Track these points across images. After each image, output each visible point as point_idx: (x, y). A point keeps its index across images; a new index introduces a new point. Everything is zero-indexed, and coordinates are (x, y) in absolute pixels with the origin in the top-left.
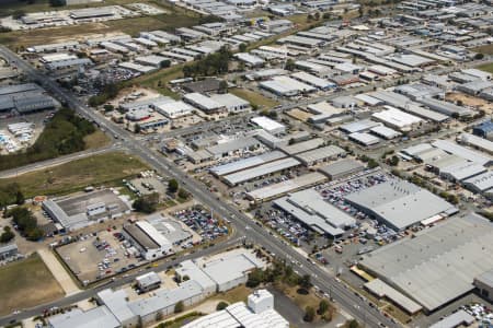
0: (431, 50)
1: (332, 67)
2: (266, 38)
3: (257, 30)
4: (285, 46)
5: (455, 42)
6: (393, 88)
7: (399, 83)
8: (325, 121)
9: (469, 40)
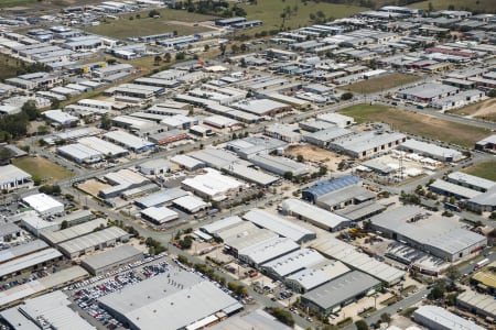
0: (292, 92)
1: (158, 121)
2: (93, 88)
4: (113, 98)
5: (325, 79)
6: (224, 145)
7: (234, 138)
8: (120, 194)
9: (343, 76)
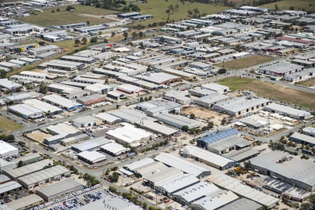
0: (181, 67)
1: (83, 88)
2: (30, 63)
3: (25, 55)
4: (46, 70)
5: (204, 59)
6: (135, 106)
7: (142, 100)
8: (60, 142)
9: (217, 56)
